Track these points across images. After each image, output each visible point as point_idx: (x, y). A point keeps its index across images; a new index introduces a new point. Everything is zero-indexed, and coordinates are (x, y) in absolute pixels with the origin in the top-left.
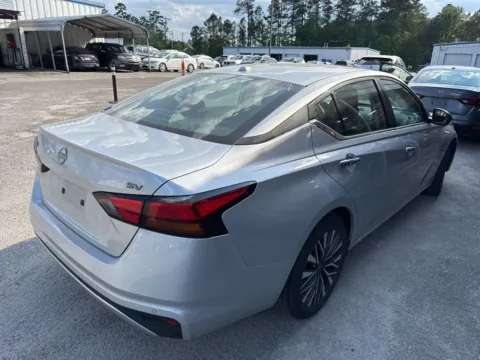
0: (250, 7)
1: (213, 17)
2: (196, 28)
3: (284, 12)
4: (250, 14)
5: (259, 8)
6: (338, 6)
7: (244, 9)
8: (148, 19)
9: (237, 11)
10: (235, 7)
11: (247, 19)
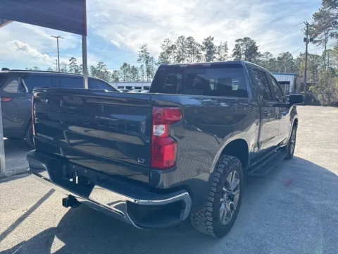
0: (148, 57)
1: (125, 65)
2: (116, 71)
3: (168, 60)
4: (147, 61)
5: (152, 58)
6: (206, 55)
7: (143, 59)
8: (95, 67)
9: (139, 60)
10: (138, 58)
11: (144, 65)
